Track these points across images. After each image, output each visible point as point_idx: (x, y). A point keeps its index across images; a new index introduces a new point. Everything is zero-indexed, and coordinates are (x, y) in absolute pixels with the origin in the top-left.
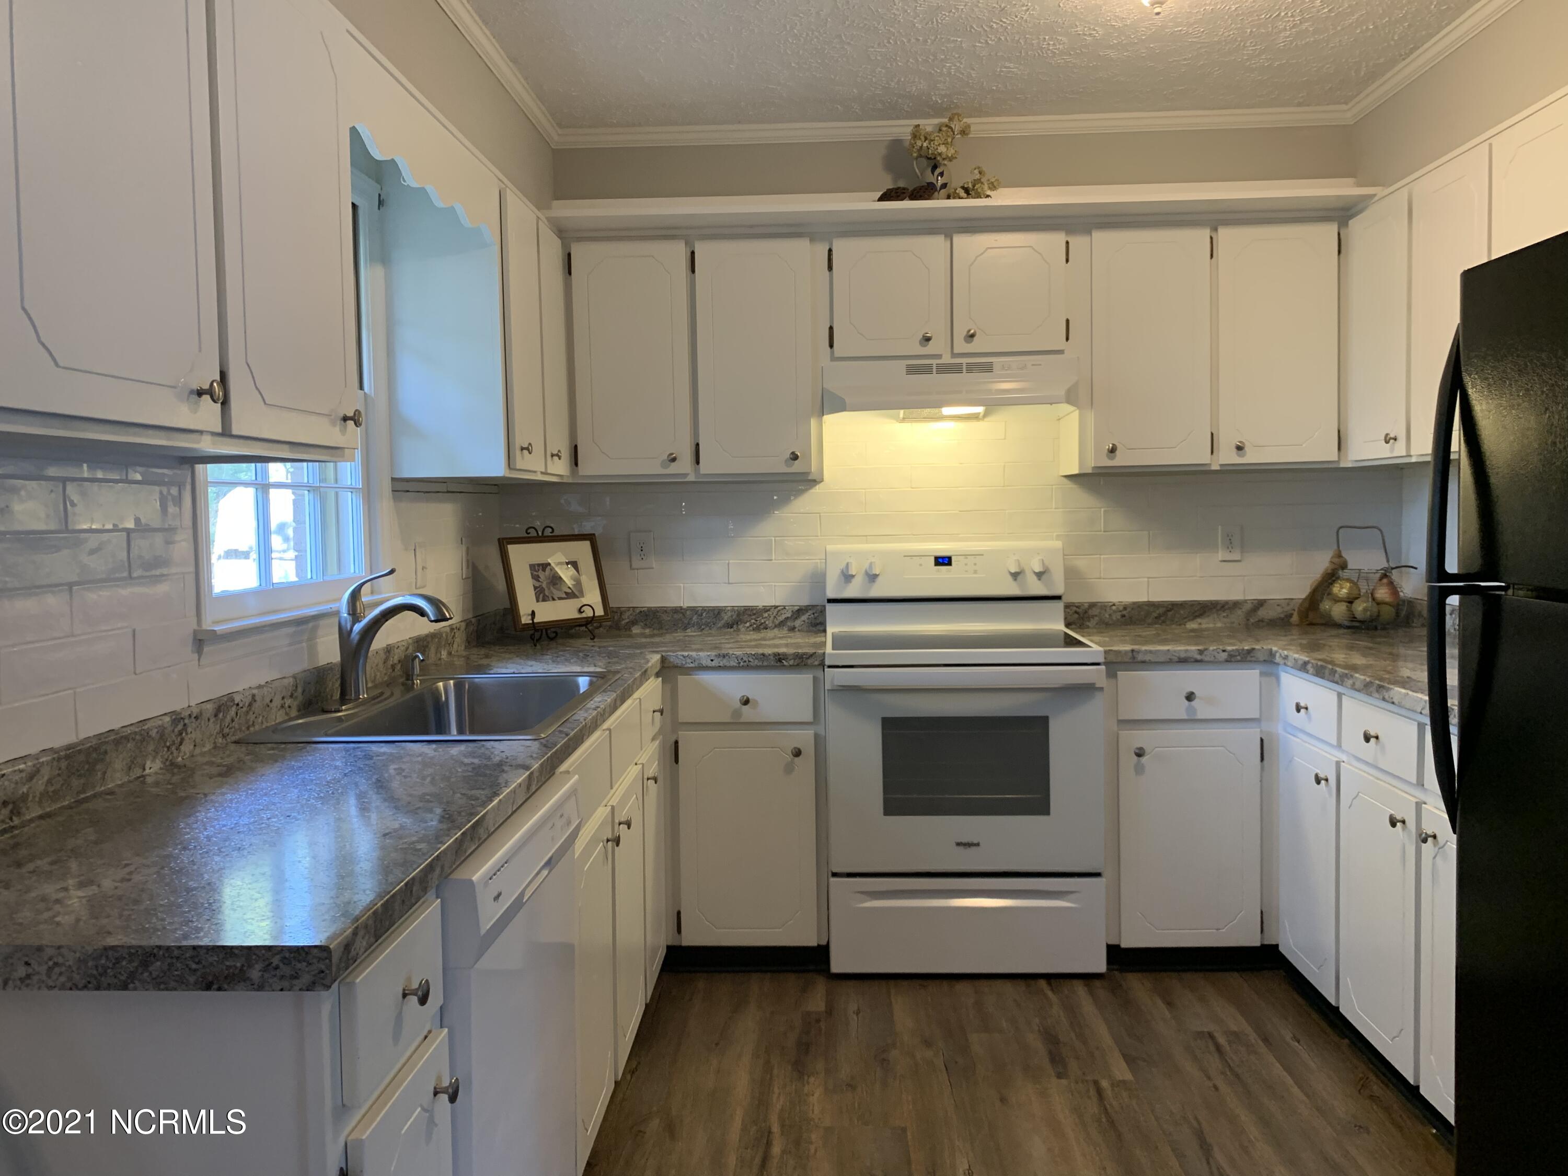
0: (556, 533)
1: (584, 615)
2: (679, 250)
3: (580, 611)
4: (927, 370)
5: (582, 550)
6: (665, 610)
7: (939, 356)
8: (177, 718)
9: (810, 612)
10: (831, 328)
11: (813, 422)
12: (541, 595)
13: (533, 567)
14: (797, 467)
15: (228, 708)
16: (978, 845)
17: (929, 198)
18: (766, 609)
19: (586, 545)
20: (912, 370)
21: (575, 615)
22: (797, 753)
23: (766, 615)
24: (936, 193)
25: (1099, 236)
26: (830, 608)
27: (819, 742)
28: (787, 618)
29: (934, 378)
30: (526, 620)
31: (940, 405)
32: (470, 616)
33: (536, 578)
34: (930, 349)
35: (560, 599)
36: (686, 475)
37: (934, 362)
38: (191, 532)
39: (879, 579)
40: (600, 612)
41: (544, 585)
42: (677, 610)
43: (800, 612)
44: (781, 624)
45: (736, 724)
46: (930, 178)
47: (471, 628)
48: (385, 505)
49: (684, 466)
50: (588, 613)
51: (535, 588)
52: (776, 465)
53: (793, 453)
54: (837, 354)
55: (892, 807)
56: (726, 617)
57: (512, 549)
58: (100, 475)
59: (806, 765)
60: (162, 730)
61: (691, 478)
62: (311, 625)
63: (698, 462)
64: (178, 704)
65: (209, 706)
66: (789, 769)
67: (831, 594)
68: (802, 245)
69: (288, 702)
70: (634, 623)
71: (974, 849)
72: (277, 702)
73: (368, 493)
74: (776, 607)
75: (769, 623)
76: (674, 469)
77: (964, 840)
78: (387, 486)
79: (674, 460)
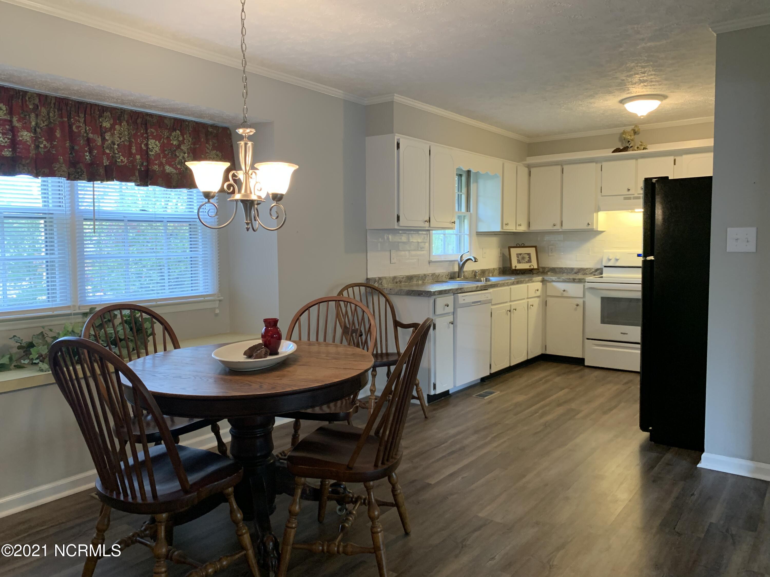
0: (525, 245)
1: (531, 268)
2: (559, 168)
3: (530, 267)
4: (629, 198)
5: (532, 251)
6: (558, 268)
7: (634, 195)
8: (425, 275)
9: (600, 270)
10: (601, 187)
11: (595, 214)
12: (519, 262)
13: (517, 254)
14: (590, 227)
15: (434, 275)
16: (627, 334)
17: (627, 151)
18: (587, 269)
19: (534, 249)
20: (625, 199)
21: (529, 268)
22: (577, 305)
23: (587, 270)
24: (629, 149)
25: (685, 157)
26: (605, 269)
27: (584, 302)
28: (593, 272)
29: (632, 201)
30: (514, 268)
31: (634, 209)
32: (501, 267)
33: (518, 257)
34: (630, 192)
35: (524, 263)
36: (559, 230)
37: (632, 196)
38: (429, 243)
39: (619, 261)
40: (536, 267)
41: (520, 259)
42: (561, 268)
43: (597, 270)
44: (591, 273)
45: (562, 297)
46: (628, 145)
47: (501, 270)
48: (475, 237)
49: (558, 227)
50: (532, 267)
51: (517, 260)
52: (585, 227)
53: (589, 223)
54: (603, 195)
55: (603, 322)
56: (575, 271)
57: (512, 249)
58: (414, 233)
59: (580, 309)
60: (422, 276)
61: (560, 230)
62: (453, 262)
63: (562, 226)
64: (425, 273)
65: (431, 274)
66: (576, 310)
67: (604, 264)
68: (594, 164)
69: (447, 277)
70: (548, 271)
71: (625, 335)
72: (444, 276)
73: (470, 235)
74: (590, 268)
75: (588, 273)
76: (555, 228)
77: (623, 332)
78: (475, 233)
79: (555, 225)
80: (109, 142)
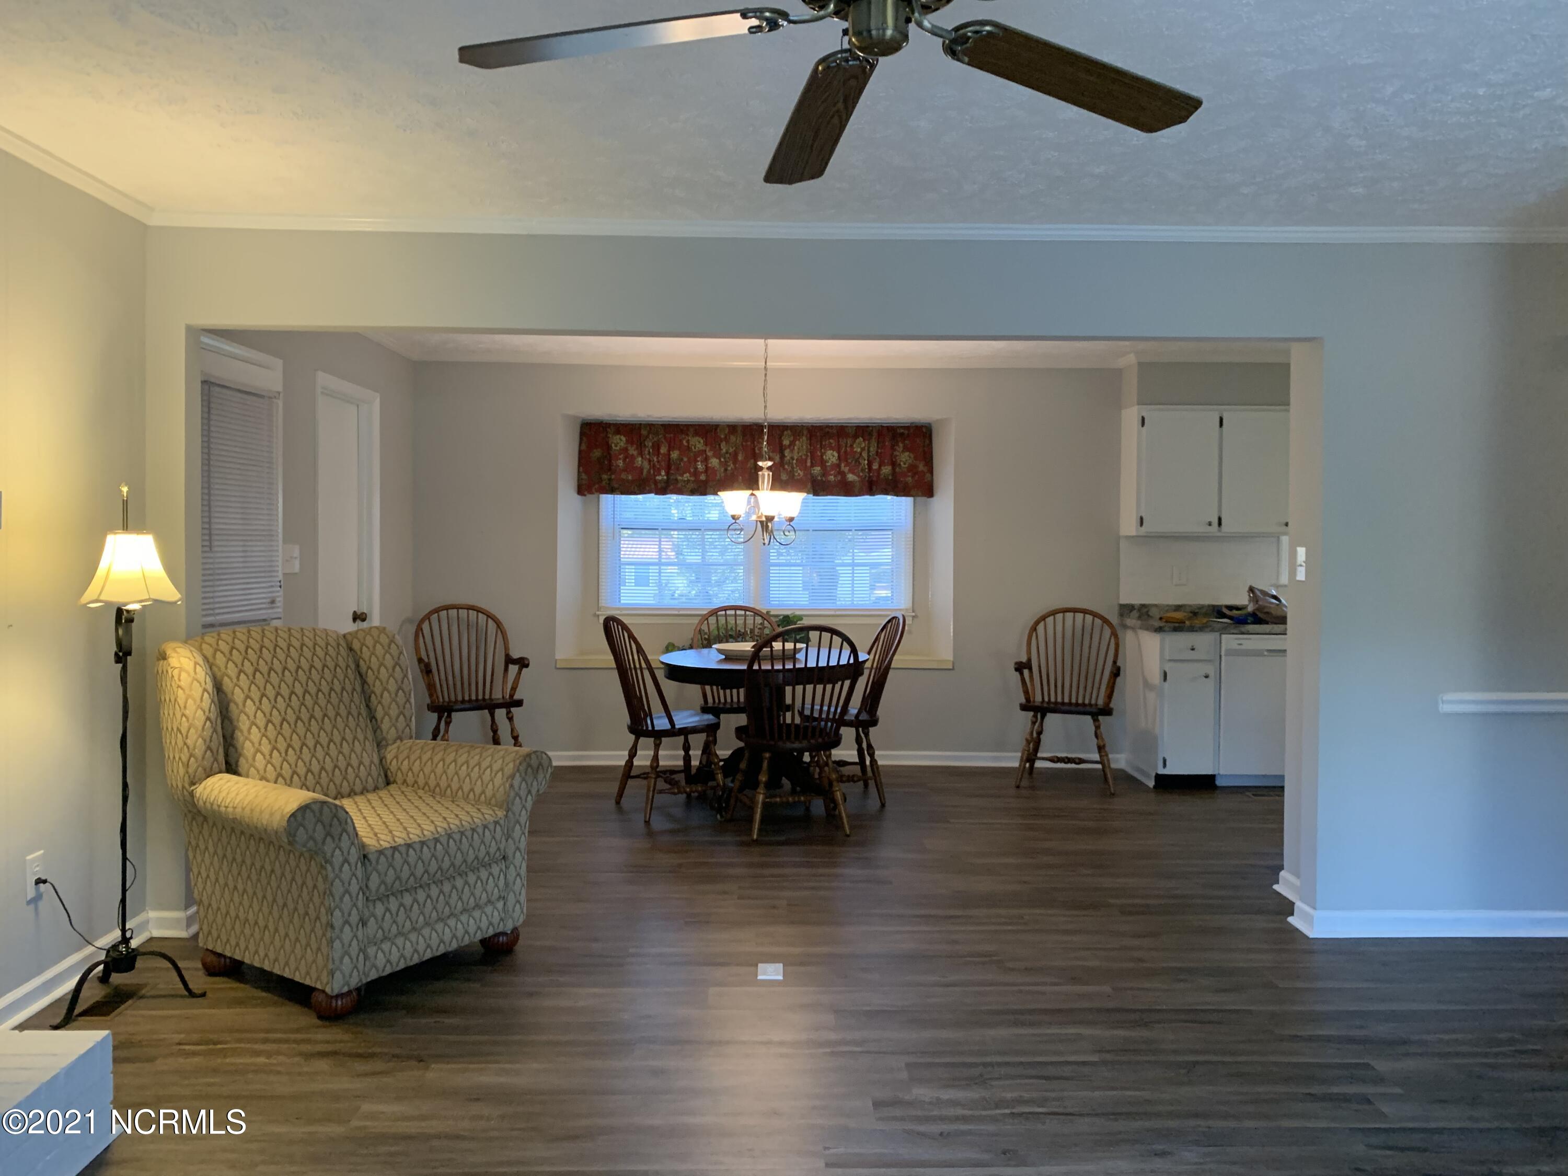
80: (788, 458)
